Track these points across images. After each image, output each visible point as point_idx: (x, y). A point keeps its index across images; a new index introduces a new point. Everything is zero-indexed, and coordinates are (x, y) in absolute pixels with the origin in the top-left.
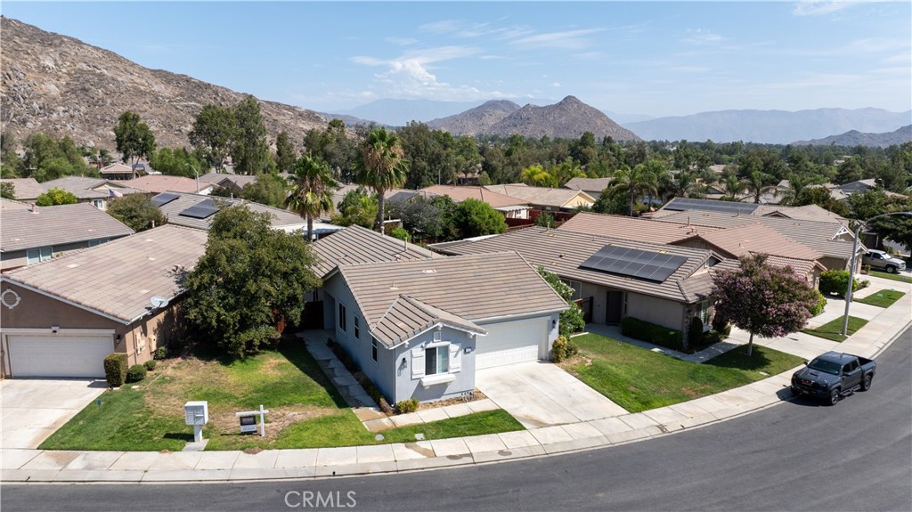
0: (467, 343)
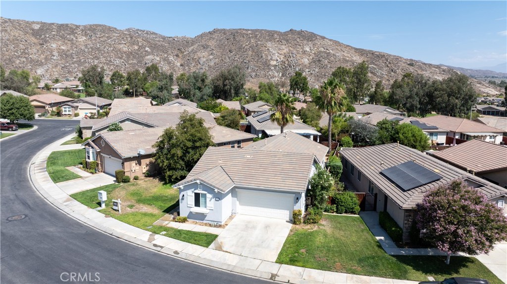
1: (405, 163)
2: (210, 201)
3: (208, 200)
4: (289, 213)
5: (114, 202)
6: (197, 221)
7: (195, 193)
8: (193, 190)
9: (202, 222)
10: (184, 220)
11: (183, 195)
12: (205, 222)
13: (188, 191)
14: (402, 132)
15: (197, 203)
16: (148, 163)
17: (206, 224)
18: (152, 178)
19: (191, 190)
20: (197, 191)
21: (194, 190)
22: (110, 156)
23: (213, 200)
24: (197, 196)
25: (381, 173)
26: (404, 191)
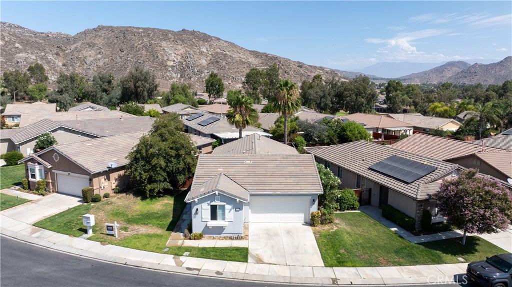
0: (238, 206)
1: (388, 159)
2: (229, 212)
3: (227, 211)
4: (303, 216)
5: (107, 226)
6: (214, 236)
7: (211, 206)
8: (209, 202)
9: (219, 236)
10: (199, 237)
11: (197, 209)
12: (222, 235)
13: (203, 204)
14: (348, 129)
15: (214, 216)
16: (117, 177)
17: (225, 238)
18: (124, 194)
19: (207, 202)
20: (213, 203)
21: (211, 202)
22: (69, 172)
23: (233, 211)
24: (214, 209)
25: (370, 169)
26: (408, 183)
